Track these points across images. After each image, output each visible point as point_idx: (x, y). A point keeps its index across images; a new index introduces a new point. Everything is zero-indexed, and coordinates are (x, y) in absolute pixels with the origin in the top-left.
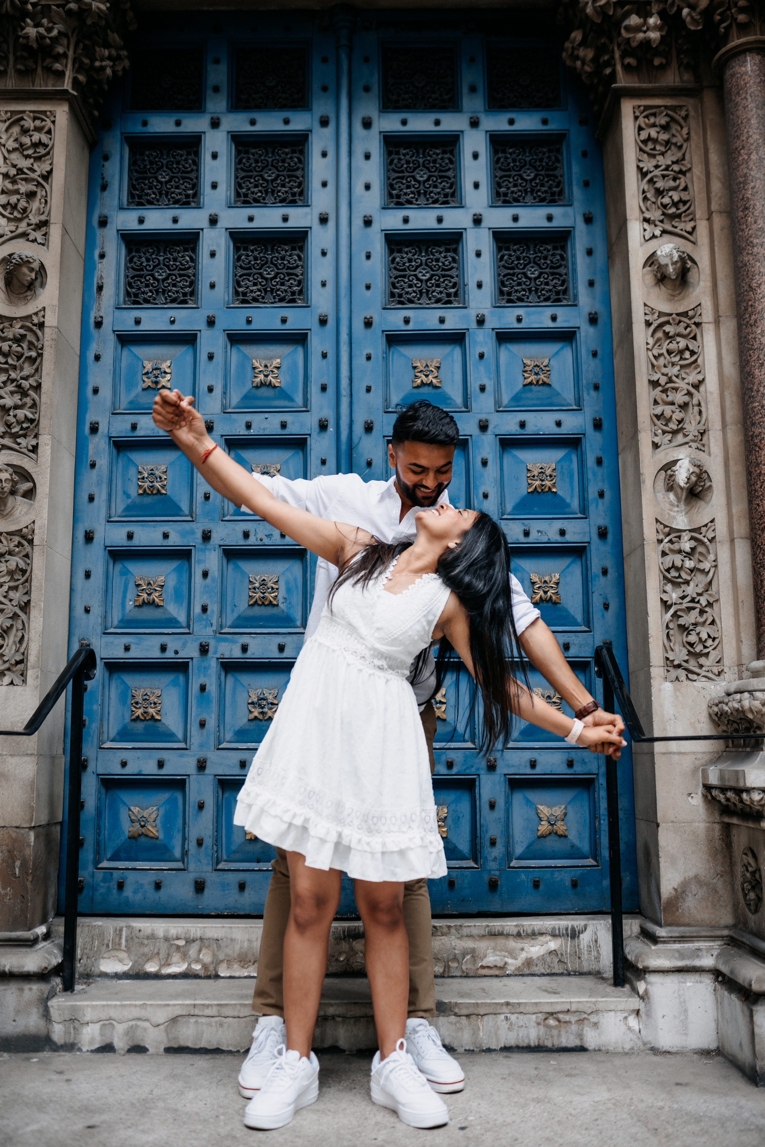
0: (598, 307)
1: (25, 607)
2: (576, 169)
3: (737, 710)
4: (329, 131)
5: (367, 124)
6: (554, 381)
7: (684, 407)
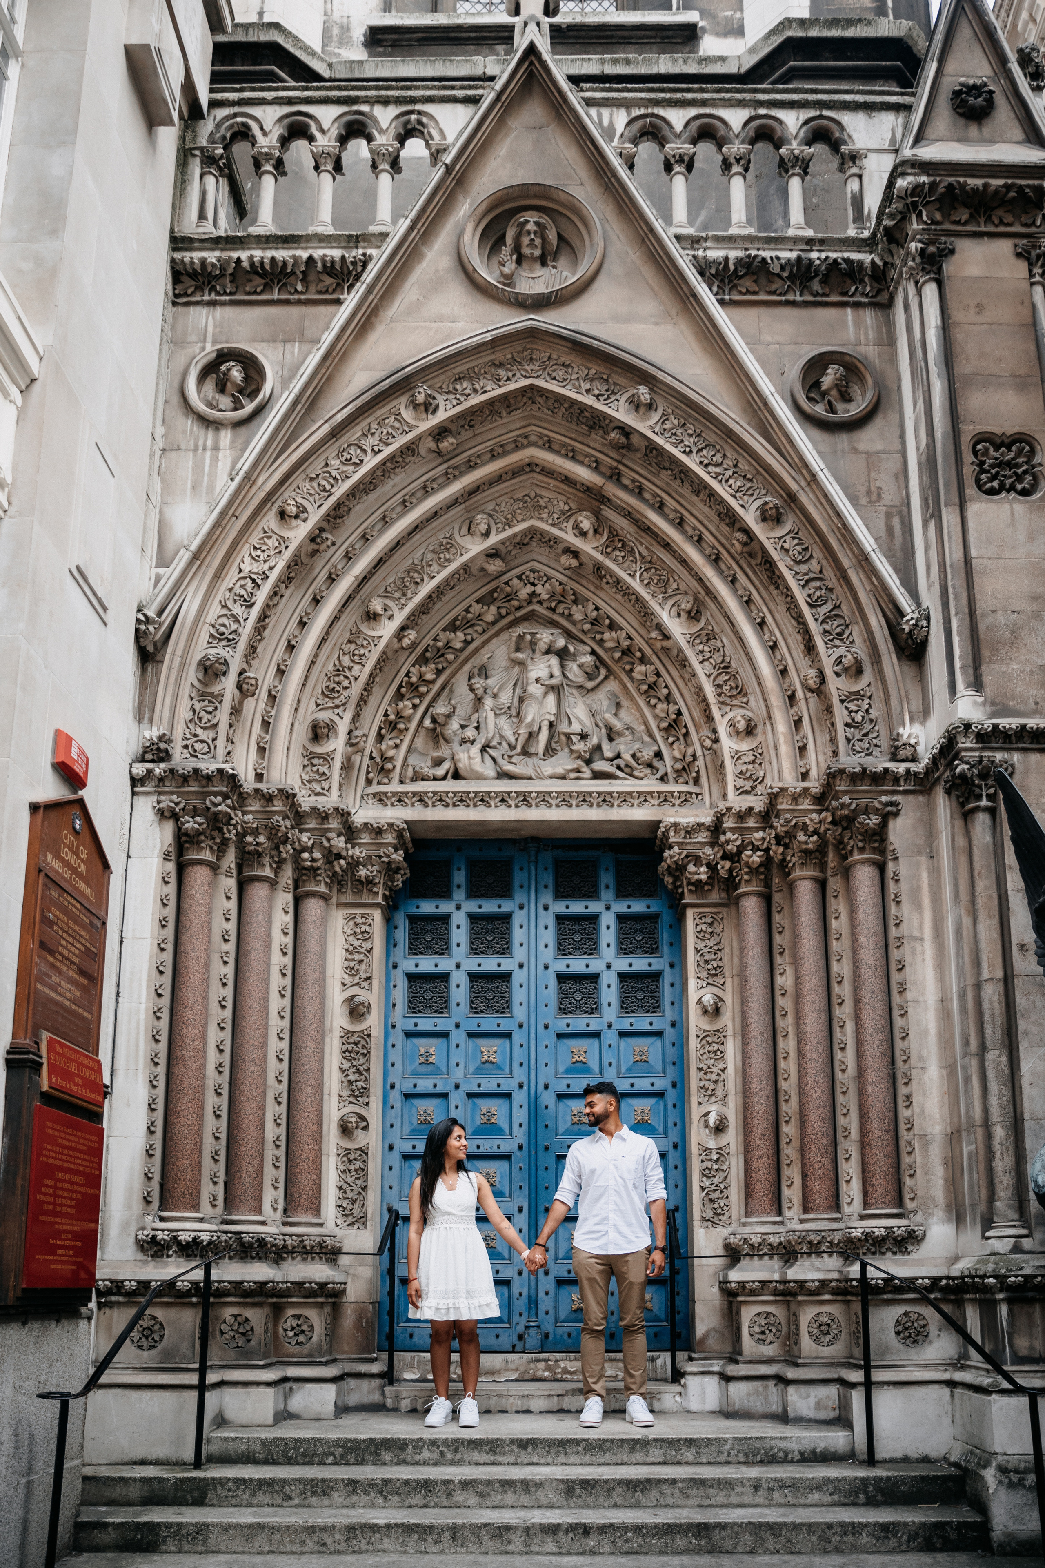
0: (676, 1017)
1: (365, 1188)
2: (666, 936)
4: (524, 912)
5: (546, 908)
6: (650, 1060)
7: (716, 1082)
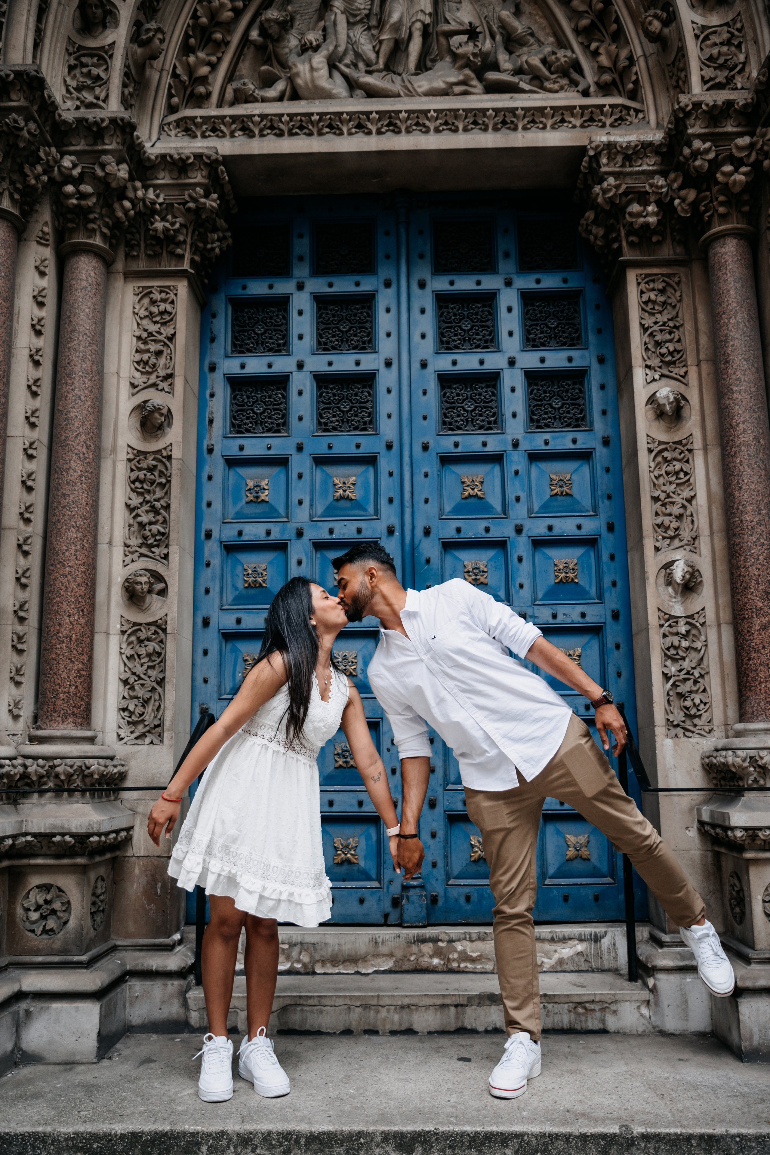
0: (610, 432)
1: (161, 682)
2: (590, 319)
4: (391, 291)
5: (422, 285)
6: (575, 491)
7: (679, 517)
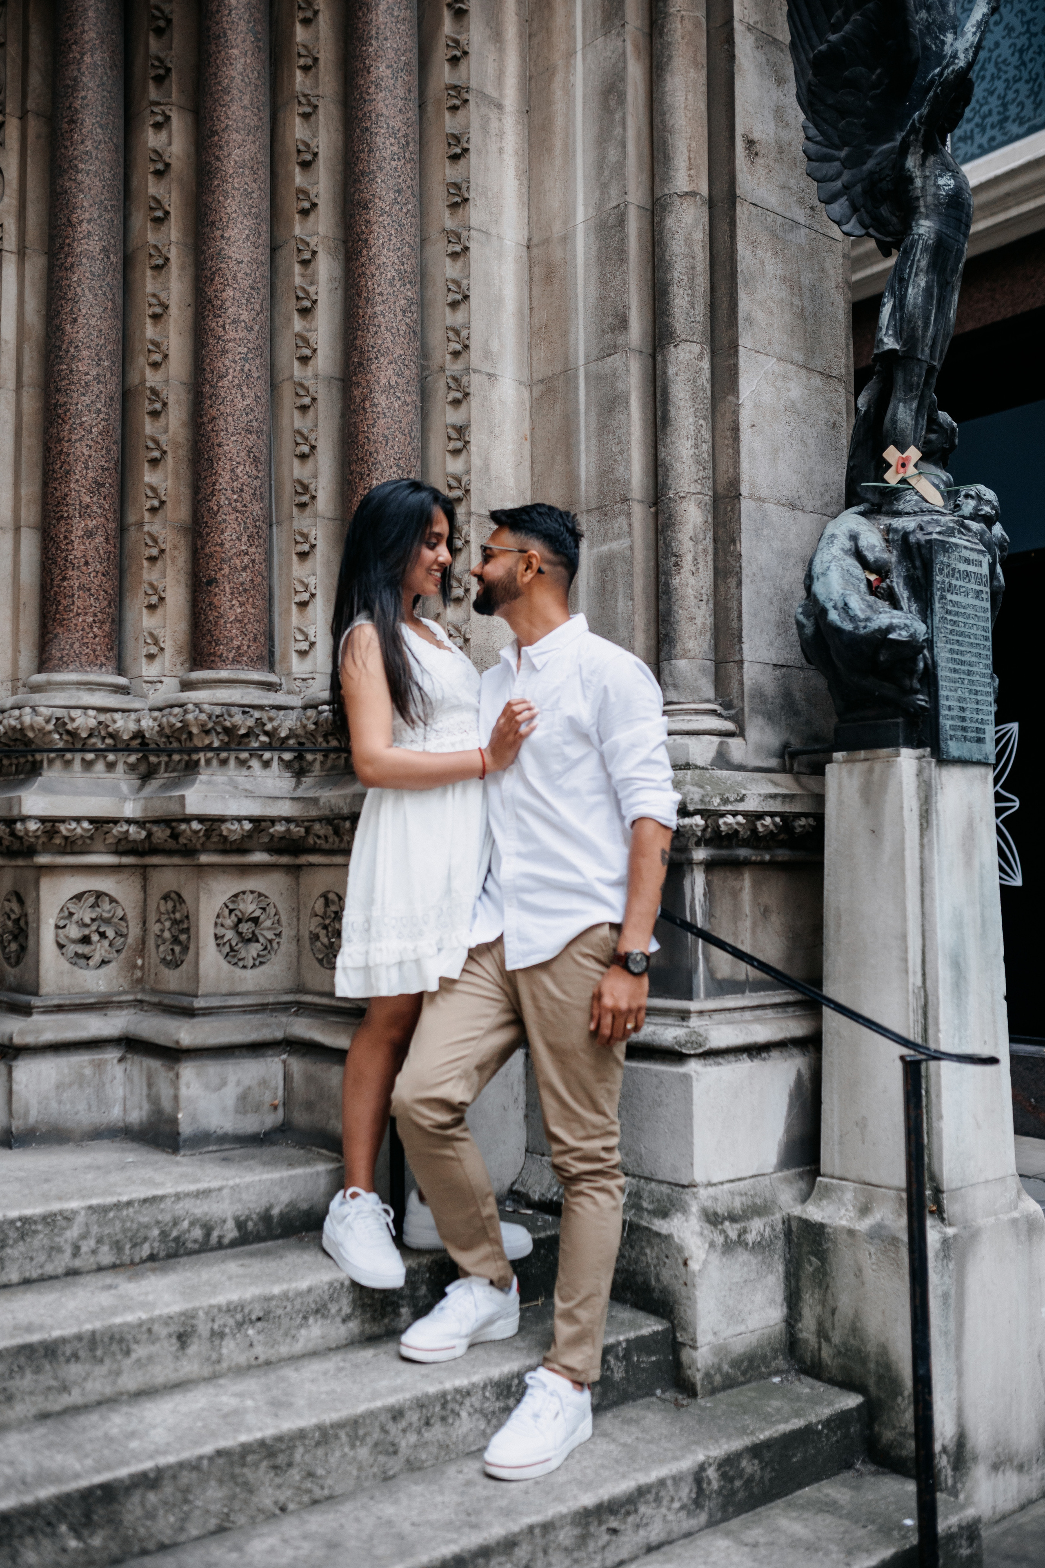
3: (14, 728)
